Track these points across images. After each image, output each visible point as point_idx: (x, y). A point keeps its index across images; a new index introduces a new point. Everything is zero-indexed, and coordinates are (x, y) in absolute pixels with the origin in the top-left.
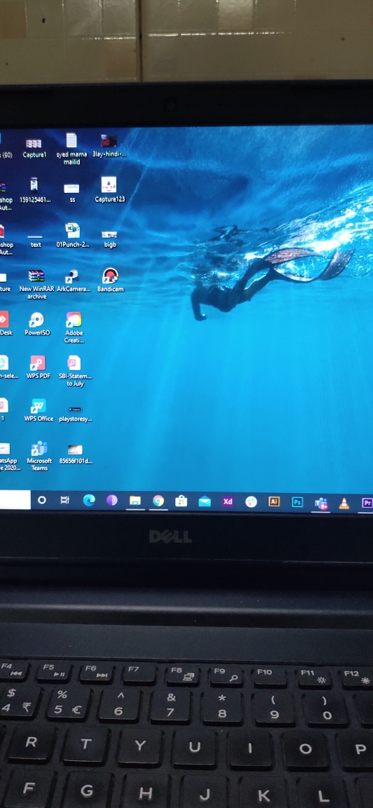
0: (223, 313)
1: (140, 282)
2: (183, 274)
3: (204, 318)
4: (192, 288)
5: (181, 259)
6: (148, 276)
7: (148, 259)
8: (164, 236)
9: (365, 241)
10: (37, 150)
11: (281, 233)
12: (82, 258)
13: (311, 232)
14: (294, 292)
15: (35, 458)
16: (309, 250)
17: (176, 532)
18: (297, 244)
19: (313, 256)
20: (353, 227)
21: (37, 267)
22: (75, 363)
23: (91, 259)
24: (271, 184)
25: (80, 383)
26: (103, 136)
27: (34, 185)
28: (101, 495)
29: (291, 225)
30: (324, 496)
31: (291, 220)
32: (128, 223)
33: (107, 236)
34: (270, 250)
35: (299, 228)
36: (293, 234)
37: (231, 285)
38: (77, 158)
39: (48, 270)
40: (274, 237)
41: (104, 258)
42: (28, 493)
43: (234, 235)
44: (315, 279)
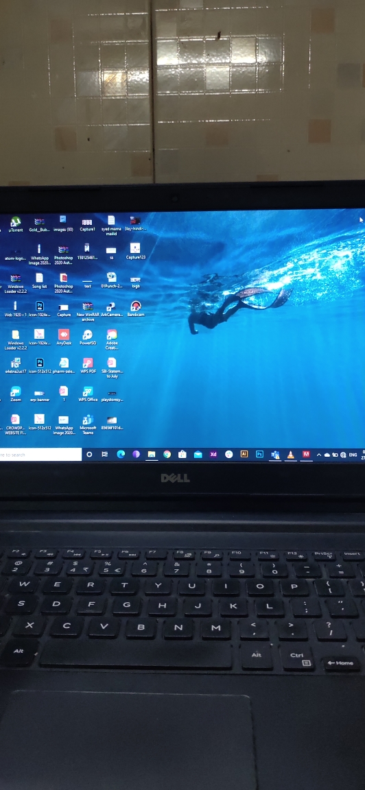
0: (209, 329)
1: (155, 310)
2: (183, 305)
3: (197, 333)
4: (189, 313)
5: (182, 295)
6: (160, 306)
7: (160, 296)
8: (170, 281)
9: (300, 283)
10: (89, 226)
11: (246, 278)
12: (118, 295)
13: (265, 277)
14: (254, 315)
15: (85, 426)
16: (264, 288)
17: (179, 475)
18: (256, 285)
19: (267, 292)
20: (292, 274)
21: (88, 300)
22: (112, 362)
23: (124, 295)
24: (240, 246)
25: (116, 376)
26: (132, 218)
27: (87, 248)
28: (129, 451)
29: (252, 273)
30: (277, 450)
31: (252, 270)
32: (147, 273)
33: (134, 281)
34: (239, 289)
35: (257, 275)
36: (253, 279)
37: (214, 312)
38: (115, 231)
39: (95, 302)
40: (241, 281)
41: (132, 295)
42: (80, 450)
43: (215, 279)
44: (268, 307)
